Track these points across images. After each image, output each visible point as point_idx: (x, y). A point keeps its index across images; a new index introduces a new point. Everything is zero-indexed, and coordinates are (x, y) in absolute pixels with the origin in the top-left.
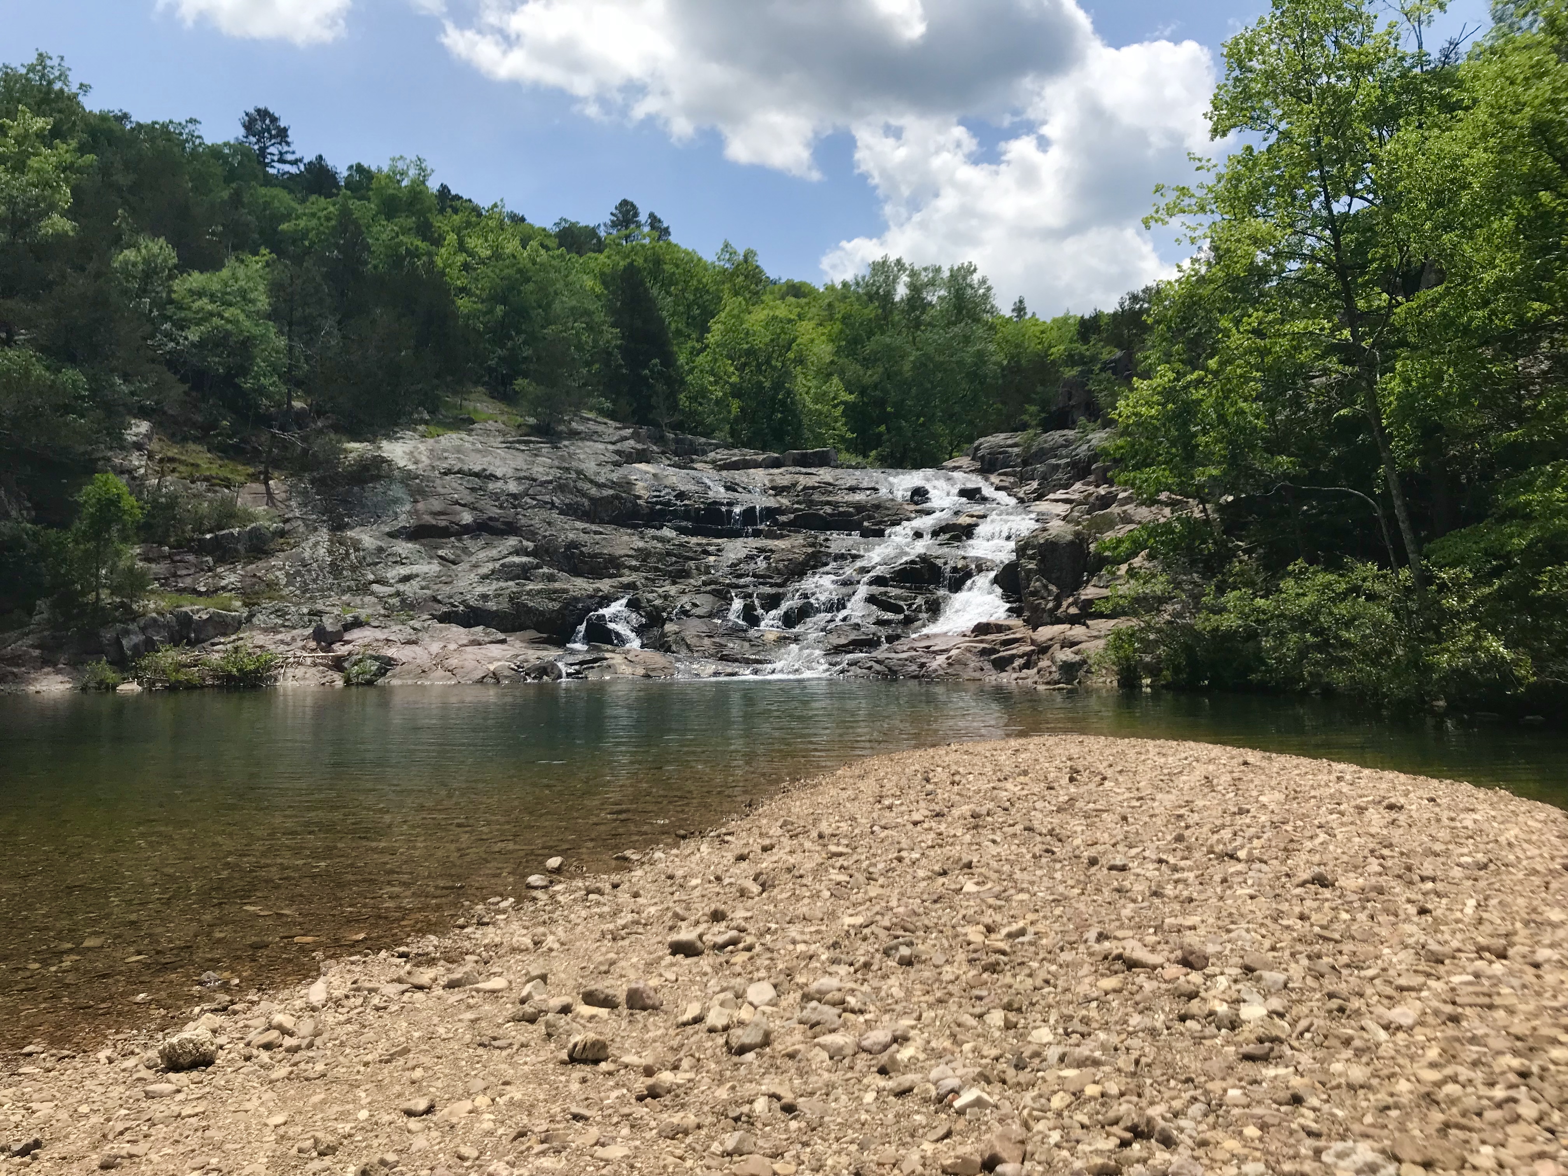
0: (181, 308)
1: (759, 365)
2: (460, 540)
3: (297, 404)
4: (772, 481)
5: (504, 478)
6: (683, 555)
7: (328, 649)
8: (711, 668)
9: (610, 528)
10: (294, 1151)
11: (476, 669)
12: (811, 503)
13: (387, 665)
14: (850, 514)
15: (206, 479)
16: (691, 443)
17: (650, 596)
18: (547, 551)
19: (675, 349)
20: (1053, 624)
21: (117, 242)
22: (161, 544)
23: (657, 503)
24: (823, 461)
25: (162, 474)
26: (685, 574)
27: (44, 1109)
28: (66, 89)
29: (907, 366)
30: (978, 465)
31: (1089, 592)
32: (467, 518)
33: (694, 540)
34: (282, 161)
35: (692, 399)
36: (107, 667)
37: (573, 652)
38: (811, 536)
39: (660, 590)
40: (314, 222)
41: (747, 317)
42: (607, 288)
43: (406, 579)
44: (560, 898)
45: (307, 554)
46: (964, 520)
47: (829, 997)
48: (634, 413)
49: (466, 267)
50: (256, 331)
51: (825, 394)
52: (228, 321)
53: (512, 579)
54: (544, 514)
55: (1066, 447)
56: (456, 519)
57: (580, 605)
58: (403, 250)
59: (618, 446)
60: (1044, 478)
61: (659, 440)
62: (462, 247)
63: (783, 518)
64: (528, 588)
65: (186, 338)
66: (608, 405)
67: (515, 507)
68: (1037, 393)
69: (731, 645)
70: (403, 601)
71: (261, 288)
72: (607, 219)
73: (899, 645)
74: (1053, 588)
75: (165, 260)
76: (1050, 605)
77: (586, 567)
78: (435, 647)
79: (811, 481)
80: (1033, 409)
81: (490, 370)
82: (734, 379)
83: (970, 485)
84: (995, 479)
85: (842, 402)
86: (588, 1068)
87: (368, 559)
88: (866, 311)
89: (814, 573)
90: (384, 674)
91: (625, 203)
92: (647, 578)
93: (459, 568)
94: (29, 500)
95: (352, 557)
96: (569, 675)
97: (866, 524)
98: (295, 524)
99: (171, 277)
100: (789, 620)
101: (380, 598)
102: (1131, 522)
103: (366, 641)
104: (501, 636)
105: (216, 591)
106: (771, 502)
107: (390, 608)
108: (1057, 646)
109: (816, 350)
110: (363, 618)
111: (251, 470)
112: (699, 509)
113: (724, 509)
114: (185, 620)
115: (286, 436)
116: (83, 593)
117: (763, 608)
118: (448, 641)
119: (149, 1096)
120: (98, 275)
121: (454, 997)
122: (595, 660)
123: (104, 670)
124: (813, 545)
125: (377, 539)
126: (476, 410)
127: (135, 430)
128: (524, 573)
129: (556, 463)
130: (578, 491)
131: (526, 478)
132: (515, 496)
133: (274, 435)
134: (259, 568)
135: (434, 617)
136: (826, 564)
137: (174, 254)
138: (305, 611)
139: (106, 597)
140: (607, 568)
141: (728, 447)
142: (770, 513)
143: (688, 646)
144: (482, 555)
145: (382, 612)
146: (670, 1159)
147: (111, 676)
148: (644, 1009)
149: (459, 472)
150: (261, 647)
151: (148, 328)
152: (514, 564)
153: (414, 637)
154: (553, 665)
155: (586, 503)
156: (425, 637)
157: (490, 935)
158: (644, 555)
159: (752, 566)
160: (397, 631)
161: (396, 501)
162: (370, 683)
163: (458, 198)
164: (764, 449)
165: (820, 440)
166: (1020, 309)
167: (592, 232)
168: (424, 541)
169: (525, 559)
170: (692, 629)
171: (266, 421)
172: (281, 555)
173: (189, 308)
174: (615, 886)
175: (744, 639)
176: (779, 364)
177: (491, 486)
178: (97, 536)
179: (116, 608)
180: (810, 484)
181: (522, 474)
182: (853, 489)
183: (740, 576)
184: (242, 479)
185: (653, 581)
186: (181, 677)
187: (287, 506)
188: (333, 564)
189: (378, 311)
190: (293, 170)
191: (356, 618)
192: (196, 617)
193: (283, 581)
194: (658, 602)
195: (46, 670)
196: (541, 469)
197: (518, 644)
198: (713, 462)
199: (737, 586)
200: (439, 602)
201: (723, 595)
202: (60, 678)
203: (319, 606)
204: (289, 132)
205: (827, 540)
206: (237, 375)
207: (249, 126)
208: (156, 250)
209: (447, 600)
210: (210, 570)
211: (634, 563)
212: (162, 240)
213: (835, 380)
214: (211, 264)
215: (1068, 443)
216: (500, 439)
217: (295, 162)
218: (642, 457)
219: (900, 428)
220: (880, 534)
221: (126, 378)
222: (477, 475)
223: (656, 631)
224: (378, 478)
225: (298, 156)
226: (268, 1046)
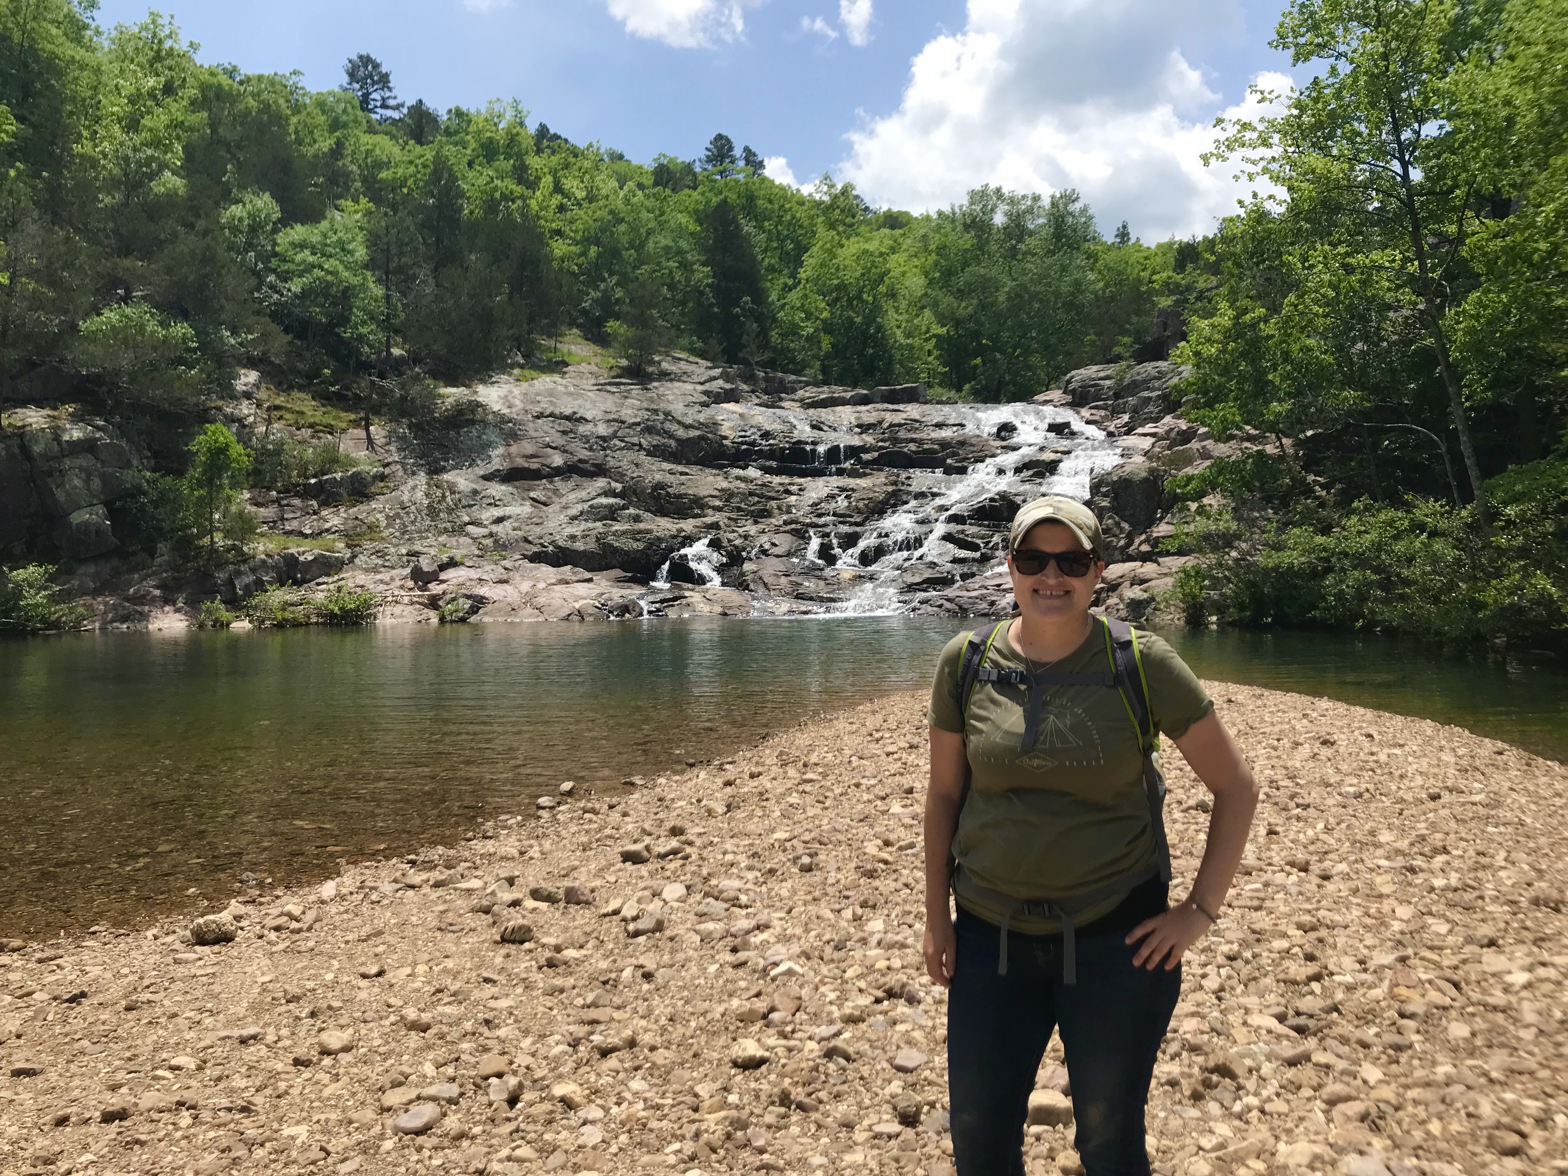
0: (285, 261)
1: (850, 300)
2: (551, 482)
3: (396, 352)
4: (858, 418)
5: (594, 421)
6: (763, 494)
7: (423, 588)
8: (785, 607)
9: (694, 469)
10: (269, 999)
11: (562, 606)
12: (895, 441)
13: (478, 603)
14: (935, 452)
15: (311, 426)
16: (781, 381)
17: (731, 536)
18: (635, 492)
19: (768, 284)
20: (1124, 561)
21: (227, 198)
22: (269, 489)
23: (742, 443)
24: (911, 397)
25: (269, 422)
26: (766, 514)
27: (95, 971)
28: (176, 47)
29: (1002, 298)
30: (1069, 398)
31: (1162, 529)
32: (558, 460)
33: (776, 480)
34: (384, 106)
35: (784, 336)
36: (222, 606)
37: (655, 591)
38: (893, 474)
39: (741, 530)
40: (412, 169)
41: (839, 251)
42: (701, 225)
43: (499, 520)
44: (559, 816)
45: (405, 498)
46: (1048, 456)
47: (724, 895)
48: (724, 351)
49: (561, 208)
50: (355, 281)
51: (918, 327)
52: (329, 272)
53: (600, 520)
54: (631, 455)
55: (1159, 379)
56: (547, 461)
57: (663, 546)
58: (497, 195)
59: (707, 387)
60: (1135, 411)
61: (749, 378)
62: (558, 188)
63: (866, 457)
64: (614, 529)
65: (289, 290)
66: (699, 345)
67: (604, 449)
68: (1131, 324)
69: (806, 584)
70: (496, 542)
71: (360, 238)
72: (703, 154)
73: (970, 583)
74: (1126, 526)
75: (268, 215)
76: (1122, 543)
77: (672, 508)
78: (525, 586)
79: (898, 418)
80: (1126, 340)
81: (584, 312)
82: (825, 315)
83: (1059, 420)
84: (1086, 412)
85: (934, 336)
86: (514, 947)
87: (464, 502)
88: (961, 241)
89: (894, 512)
90: (476, 612)
91: (720, 137)
92: (729, 518)
93: (550, 509)
94: (149, 450)
95: (449, 499)
96: (650, 612)
97: (949, 461)
98: (394, 468)
99: (275, 231)
100: (866, 559)
101: (474, 539)
102: (1210, 457)
103: (461, 580)
104: (588, 575)
105: (320, 533)
106: (856, 441)
107: (483, 549)
108: (1127, 584)
109: (907, 283)
110: (458, 558)
111: (353, 417)
112: (784, 449)
113: (808, 448)
114: (291, 562)
115: (384, 383)
116: (200, 536)
117: (840, 546)
118: (538, 580)
119: (176, 962)
120: (205, 233)
121: (434, 895)
122: (675, 599)
123: (218, 609)
124: (895, 483)
125: (472, 481)
126: (570, 353)
127: (243, 379)
128: (611, 514)
129: (645, 405)
130: (665, 432)
131: (615, 420)
132: (604, 439)
133: (373, 383)
134: (360, 510)
135: (525, 557)
136: (906, 503)
137: (277, 209)
138: (404, 551)
139: (219, 540)
140: (692, 508)
141: (816, 384)
142: (853, 452)
143: (765, 585)
144: (572, 496)
145: (477, 552)
146: (541, 1009)
147: (224, 614)
148: (578, 903)
149: (551, 415)
150: (362, 586)
151: (253, 281)
152: (602, 506)
153: (505, 577)
154: (635, 604)
155: (673, 443)
156: (516, 577)
157: (490, 846)
158: (728, 495)
159: (834, 505)
160: (490, 570)
161: (490, 445)
162: (463, 620)
163: (557, 137)
164: (855, 386)
165: (911, 374)
166: (1123, 234)
167: (688, 168)
168: (517, 483)
169: (612, 500)
170: (770, 567)
171: (365, 367)
172: (381, 498)
173: (292, 261)
174: (611, 807)
175: (819, 578)
176: (870, 299)
177: (582, 429)
178: (210, 482)
179: (228, 551)
180: (896, 421)
181: (612, 416)
182: (939, 426)
183: (820, 516)
184: (344, 425)
185: (736, 520)
186: (288, 615)
187: (387, 451)
188: (429, 506)
189: (473, 257)
190: (396, 115)
191: (452, 559)
192: (302, 558)
193: (384, 523)
194: (738, 542)
195: (167, 609)
196: (630, 412)
197: (604, 583)
198: (801, 400)
199: (815, 526)
200: (530, 543)
201: (801, 534)
202: (178, 616)
203: (417, 547)
204: (391, 78)
205: (909, 478)
206: (338, 325)
207: (352, 75)
208: (260, 204)
209: (537, 541)
210: (315, 513)
211: (718, 503)
212: (267, 196)
213: (927, 312)
214: (312, 216)
215: (1161, 375)
216: (593, 381)
217: (397, 108)
218: (731, 396)
219: (995, 361)
220: (963, 471)
221: (234, 333)
222: (568, 418)
223: (735, 571)
224: (472, 422)
225: (399, 101)
226: (277, 929)
